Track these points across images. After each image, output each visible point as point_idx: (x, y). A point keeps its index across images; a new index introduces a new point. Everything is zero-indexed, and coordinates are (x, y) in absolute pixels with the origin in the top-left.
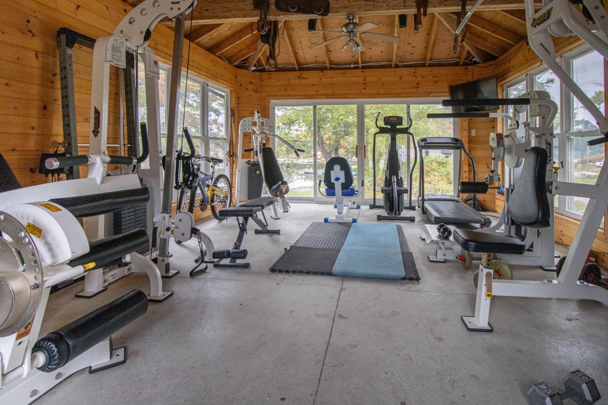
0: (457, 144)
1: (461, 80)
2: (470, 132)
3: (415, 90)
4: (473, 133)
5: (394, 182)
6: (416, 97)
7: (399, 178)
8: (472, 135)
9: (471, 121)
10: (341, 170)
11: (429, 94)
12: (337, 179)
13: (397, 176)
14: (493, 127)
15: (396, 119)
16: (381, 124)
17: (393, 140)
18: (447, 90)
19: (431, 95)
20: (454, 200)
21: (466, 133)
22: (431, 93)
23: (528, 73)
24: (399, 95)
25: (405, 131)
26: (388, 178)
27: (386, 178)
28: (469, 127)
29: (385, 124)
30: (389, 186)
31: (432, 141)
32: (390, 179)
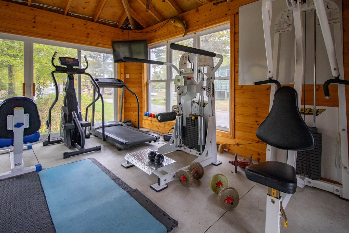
0: (121, 83)
1: (119, 38)
2: (125, 76)
3: (85, 38)
4: (128, 76)
5: (75, 117)
6: (87, 44)
7: (79, 113)
8: (127, 78)
9: (126, 68)
10: (25, 113)
11: (97, 44)
12: (18, 125)
13: (77, 112)
14: (141, 73)
15: (72, 60)
16: (57, 63)
17: (71, 78)
18: (110, 43)
19: (99, 45)
20: (119, 125)
21: (122, 76)
22: (99, 43)
23: (169, 41)
24: (71, 40)
25: (82, 71)
26: (67, 114)
27: (65, 114)
28: (124, 72)
29: (62, 64)
30: (70, 122)
31: (103, 81)
32: (70, 115)
